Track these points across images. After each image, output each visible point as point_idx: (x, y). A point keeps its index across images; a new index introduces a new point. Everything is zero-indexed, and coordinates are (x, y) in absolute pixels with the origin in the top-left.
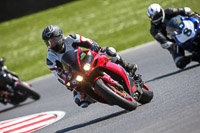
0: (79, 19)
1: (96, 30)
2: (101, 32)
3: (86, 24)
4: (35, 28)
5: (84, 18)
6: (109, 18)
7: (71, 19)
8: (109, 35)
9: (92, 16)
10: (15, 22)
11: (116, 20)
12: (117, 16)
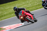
0: (28, 2)
1: (32, 4)
2: (33, 5)
3: (29, 3)
4: (17, 4)
5: (29, 2)
6: (35, 2)
7: (26, 2)
8: (35, 6)
9: (31, 1)
10: (13, 2)
11: (36, 2)
12: (37, 1)
